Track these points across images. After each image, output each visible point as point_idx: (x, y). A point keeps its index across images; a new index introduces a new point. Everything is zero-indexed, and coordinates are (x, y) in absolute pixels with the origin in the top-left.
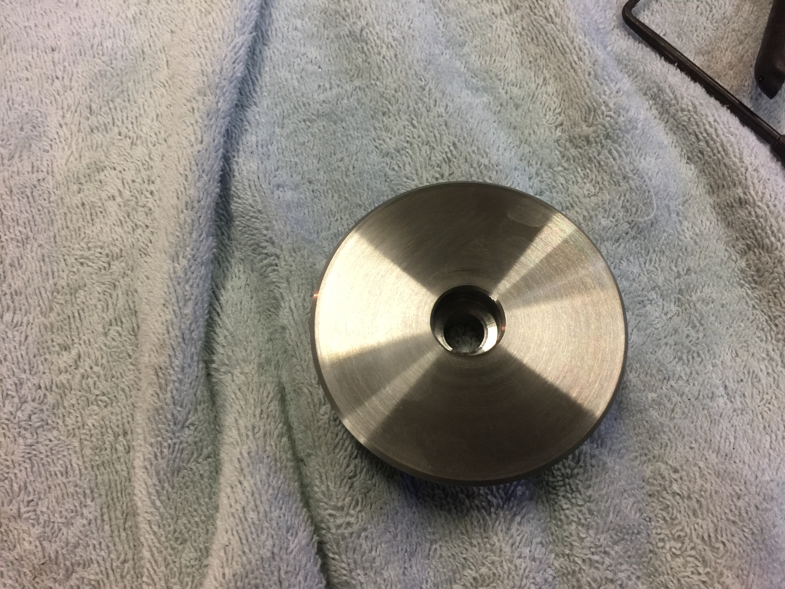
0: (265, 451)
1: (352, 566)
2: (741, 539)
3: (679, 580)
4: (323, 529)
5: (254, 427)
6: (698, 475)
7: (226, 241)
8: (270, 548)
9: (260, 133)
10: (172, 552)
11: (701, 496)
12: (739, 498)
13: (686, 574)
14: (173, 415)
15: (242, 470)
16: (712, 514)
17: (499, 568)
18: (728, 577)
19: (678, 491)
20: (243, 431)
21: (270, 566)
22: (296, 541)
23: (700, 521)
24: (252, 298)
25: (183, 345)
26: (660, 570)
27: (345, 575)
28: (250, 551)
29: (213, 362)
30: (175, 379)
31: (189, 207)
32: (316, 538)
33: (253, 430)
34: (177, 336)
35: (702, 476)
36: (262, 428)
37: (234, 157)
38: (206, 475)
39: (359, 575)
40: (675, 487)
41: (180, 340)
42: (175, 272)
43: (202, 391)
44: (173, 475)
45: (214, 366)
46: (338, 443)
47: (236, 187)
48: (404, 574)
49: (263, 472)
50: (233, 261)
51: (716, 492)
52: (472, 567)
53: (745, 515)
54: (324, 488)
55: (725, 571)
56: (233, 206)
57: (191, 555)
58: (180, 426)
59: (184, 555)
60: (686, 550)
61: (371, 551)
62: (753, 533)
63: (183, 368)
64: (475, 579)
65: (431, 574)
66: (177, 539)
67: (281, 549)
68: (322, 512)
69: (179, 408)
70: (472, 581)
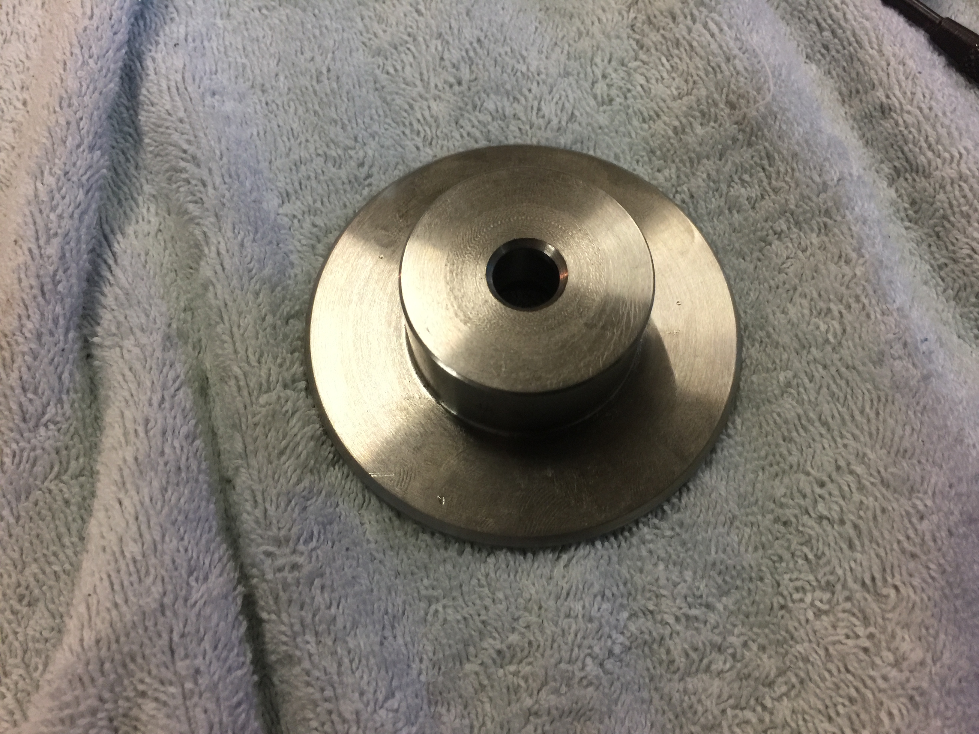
0: (162, 454)
1: (297, 628)
2: (924, 581)
3: (827, 650)
4: (253, 577)
5: (147, 421)
6: (854, 487)
7: (132, 171)
8: (157, 596)
9: (192, 22)
10: (11, 617)
11: (860, 517)
12: (922, 518)
13: (836, 638)
14: (21, 405)
15: (124, 484)
16: (878, 545)
17: (538, 634)
18: (903, 639)
19: (826, 513)
20: (130, 426)
21: (156, 624)
22: (204, 588)
23: (858, 556)
24: (165, 249)
25: (40, 299)
26: (796, 634)
27: (285, 643)
28: (126, 601)
29: (95, 334)
30: (26, 349)
31: (65, 104)
32: (240, 588)
33: (146, 425)
34: (31, 287)
35: (861, 488)
36: (159, 422)
37: (150, 51)
38: (73, 501)
39: (308, 642)
40: (821, 508)
41: (37, 291)
42: (36, 196)
43: (71, 374)
44: (18, 499)
45: (96, 340)
46: (286, 448)
47: (148, 91)
48: (382, 644)
49: (156, 484)
50: (140, 199)
51: (883, 510)
52: (497, 635)
53: (931, 544)
54: (258, 513)
55: (898, 631)
56: (143, 117)
57: (43, 622)
58: (32, 424)
59: (32, 622)
60: (838, 603)
61: (329, 607)
62: (944, 572)
63: (39, 336)
64: (499, 652)
65: (429, 648)
66: (21, 599)
67: (176, 599)
68: (253, 550)
69: (30, 395)
70: (495, 656)
